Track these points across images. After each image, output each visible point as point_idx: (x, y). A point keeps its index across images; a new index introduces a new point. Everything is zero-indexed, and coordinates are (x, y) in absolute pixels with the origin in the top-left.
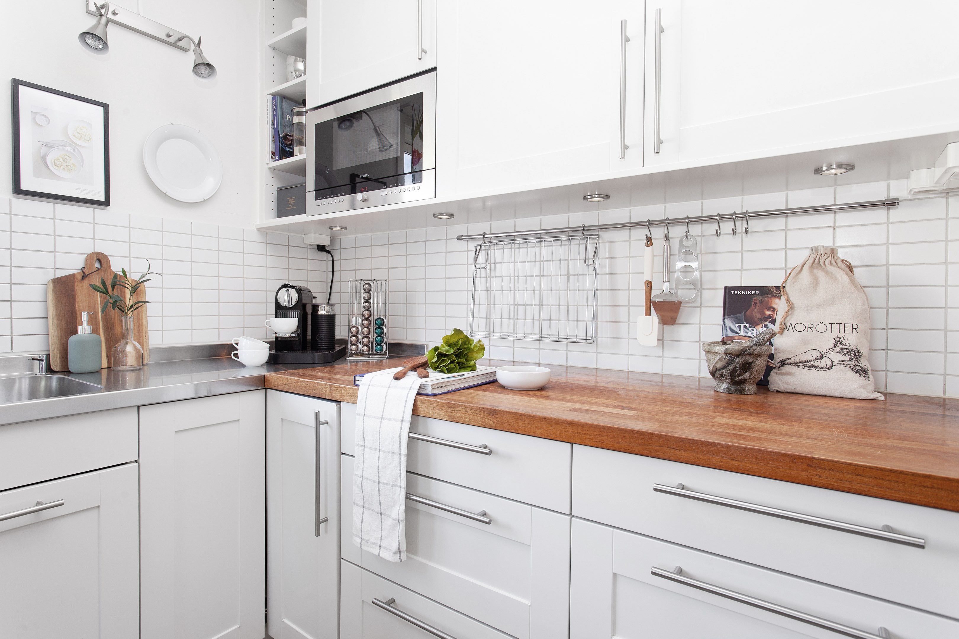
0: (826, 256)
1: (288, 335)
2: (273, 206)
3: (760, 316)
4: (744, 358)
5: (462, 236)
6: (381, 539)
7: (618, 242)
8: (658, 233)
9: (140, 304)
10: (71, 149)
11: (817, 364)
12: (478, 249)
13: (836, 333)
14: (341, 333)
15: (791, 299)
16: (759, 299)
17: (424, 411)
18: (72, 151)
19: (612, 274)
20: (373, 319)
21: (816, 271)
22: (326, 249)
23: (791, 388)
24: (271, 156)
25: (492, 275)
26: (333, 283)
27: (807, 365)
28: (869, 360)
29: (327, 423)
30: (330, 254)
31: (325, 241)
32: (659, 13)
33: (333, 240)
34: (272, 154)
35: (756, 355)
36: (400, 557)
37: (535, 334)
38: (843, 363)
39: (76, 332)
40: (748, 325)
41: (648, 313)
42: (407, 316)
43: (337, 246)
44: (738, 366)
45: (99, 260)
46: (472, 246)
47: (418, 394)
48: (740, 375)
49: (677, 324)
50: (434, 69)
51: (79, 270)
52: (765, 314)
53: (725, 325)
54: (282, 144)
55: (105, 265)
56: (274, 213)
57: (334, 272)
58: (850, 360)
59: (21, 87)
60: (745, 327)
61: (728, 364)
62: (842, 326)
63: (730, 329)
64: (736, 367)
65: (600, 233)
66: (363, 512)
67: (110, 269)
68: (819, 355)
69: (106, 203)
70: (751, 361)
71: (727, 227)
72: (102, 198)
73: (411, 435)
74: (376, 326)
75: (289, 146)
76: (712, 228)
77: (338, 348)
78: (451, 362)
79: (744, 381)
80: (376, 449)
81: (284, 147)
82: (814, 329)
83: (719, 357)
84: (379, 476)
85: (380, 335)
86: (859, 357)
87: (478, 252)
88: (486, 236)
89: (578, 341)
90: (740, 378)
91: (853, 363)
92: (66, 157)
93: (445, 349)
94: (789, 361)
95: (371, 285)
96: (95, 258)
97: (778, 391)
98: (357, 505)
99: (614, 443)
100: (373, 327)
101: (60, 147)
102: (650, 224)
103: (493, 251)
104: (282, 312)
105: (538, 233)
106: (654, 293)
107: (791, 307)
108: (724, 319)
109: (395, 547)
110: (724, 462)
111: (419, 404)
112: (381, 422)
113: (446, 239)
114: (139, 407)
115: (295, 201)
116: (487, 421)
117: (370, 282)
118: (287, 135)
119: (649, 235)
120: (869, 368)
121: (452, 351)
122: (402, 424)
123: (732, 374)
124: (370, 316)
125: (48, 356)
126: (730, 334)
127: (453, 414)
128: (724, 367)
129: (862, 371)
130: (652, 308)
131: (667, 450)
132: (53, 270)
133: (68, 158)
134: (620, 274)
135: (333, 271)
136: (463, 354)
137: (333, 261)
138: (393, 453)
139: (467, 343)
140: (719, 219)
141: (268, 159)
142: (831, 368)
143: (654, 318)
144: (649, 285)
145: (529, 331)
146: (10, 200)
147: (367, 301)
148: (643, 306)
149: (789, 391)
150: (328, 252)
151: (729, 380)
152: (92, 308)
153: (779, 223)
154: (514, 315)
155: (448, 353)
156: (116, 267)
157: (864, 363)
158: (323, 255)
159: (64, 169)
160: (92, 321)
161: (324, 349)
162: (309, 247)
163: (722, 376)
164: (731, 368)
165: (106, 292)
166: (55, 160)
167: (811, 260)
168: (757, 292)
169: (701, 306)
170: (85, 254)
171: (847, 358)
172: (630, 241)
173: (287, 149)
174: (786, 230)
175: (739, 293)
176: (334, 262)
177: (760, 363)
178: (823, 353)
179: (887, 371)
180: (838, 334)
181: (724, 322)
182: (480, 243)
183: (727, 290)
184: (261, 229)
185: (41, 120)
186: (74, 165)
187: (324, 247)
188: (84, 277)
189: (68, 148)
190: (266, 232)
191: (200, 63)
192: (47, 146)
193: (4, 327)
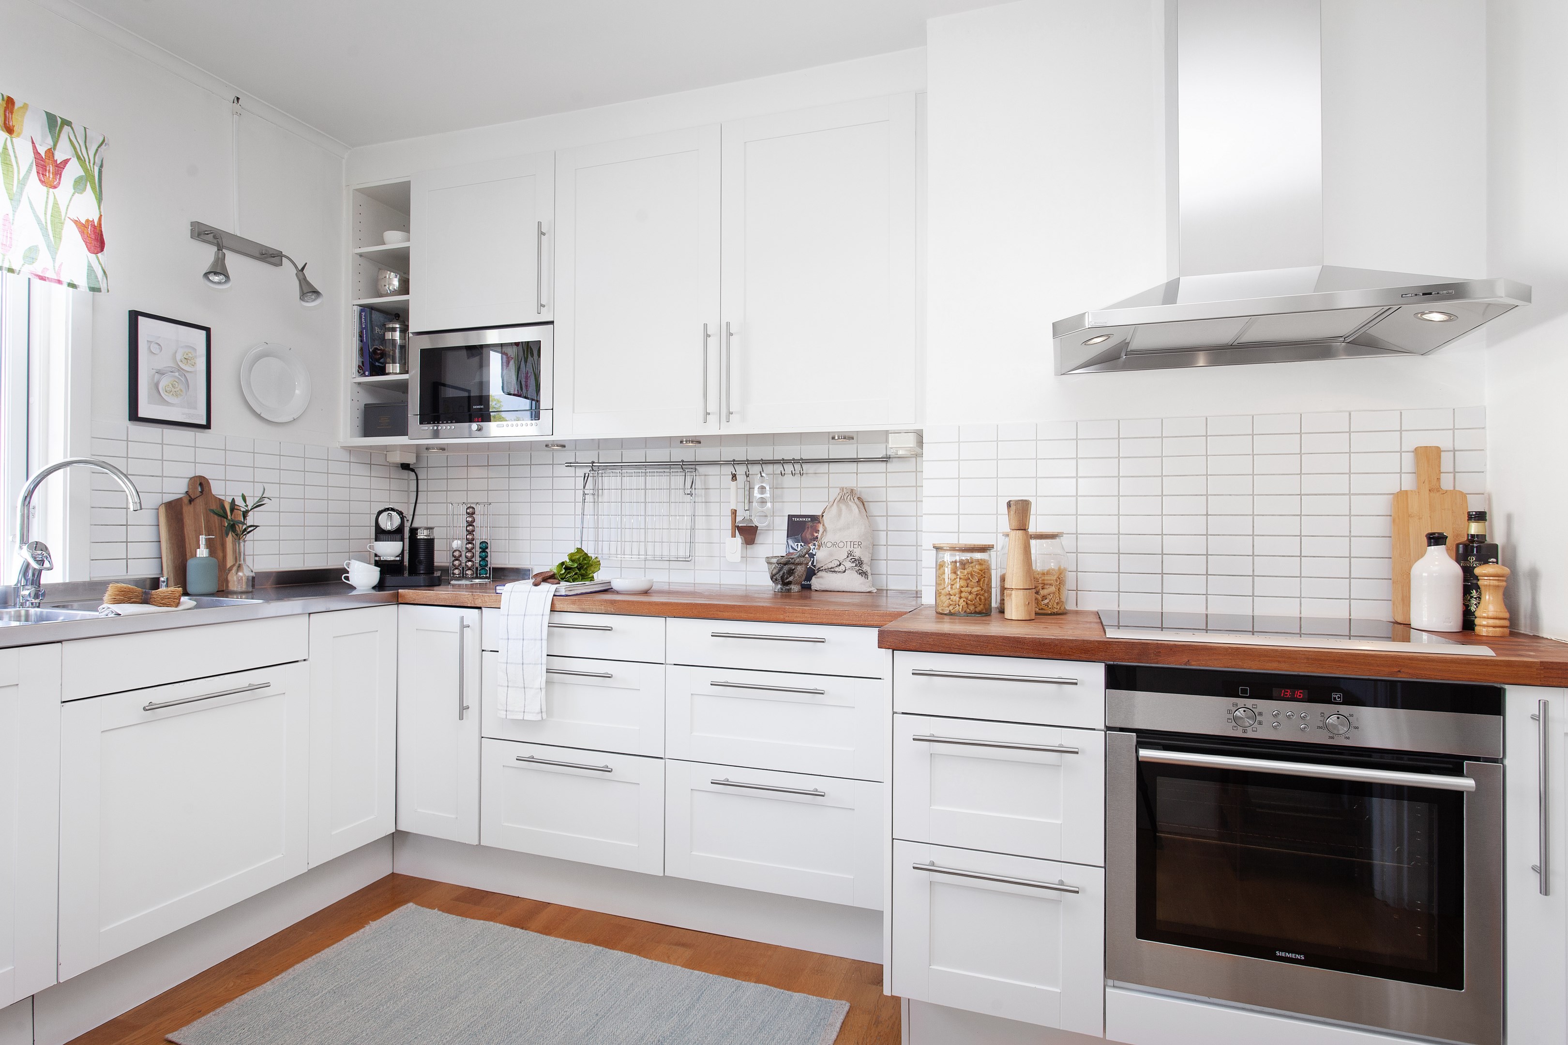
0: (848, 494)
1: (392, 559)
2: (358, 422)
3: (810, 537)
4: (789, 566)
5: (571, 463)
6: (525, 707)
7: (711, 475)
8: (741, 470)
9: (252, 528)
10: (179, 375)
11: (837, 569)
12: (587, 475)
13: (849, 548)
14: (441, 558)
15: (825, 525)
16: (810, 524)
17: (560, 607)
18: (179, 377)
19: (707, 502)
20: (477, 543)
21: (841, 505)
22: (410, 467)
23: (823, 587)
24: (358, 370)
25: (600, 500)
26: (417, 504)
27: (831, 570)
28: (871, 566)
29: (469, 627)
30: (414, 473)
31: (410, 459)
32: (728, 324)
33: (415, 460)
34: (359, 368)
35: (797, 563)
36: (542, 715)
37: (641, 555)
38: (852, 568)
39: (192, 556)
40: (803, 544)
41: (734, 536)
42: (509, 540)
43: (424, 464)
44: (785, 571)
45: (201, 484)
46: (580, 472)
47: (554, 595)
48: (787, 578)
49: (756, 544)
50: (552, 323)
51: (182, 494)
52: (814, 536)
53: (788, 544)
54: (372, 360)
55: (206, 489)
56: (358, 430)
57: (419, 492)
58: (855, 566)
59: (140, 318)
60: (801, 545)
61: (779, 571)
62: (852, 543)
63: (791, 546)
64: (784, 573)
65: (696, 468)
66: (508, 690)
67: (211, 493)
68: (839, 563)
69: (208, 426)
70: (793, 568)
71: (789, 468)
72: (204, 422)
73: (550, 625)
74: (480, 550)
75: (378, 361)
76: (778, 468)
77: (437, 574)
78: (575, 574)
79: (790, 583)
80: (520, 639)
81: (374, 362)
82: (837, 546)
83: (774, 566)
84: (523, 659)
85: (484, 559)
86: (861, 564)
87: (586, 478)
88: (594, 464)
89: (679, 559)
90: (787, 580)
91: (857, 568)
92: (175, 383)
93: (569, 563)
94: (821, 569)
95: (474, 509)
96: (198, 483)
97: (816, 590)
98: (502, 686)
99: (691, 613)
100: (478, 550)
101: (170, 373)
102: (734, 463)
103: (600, 478)
104: (382, 536)
105: (644, 465)
106: (738, 519)
107: (825, 530)
108: (787, 539)
109: (538, 709)
110: (747, 616)
111: (555, 602)
112: (524, 618)
113: (553, 464)
114: (310, 614)
115: (389, 421)
116: (609, 609)
117: (472, 505)
118: (376, 349)
119: (734, 472)
120: (869, 571)
121: (576, 565)
122: (542, 617)
123: (782, 577)
124: (473, 539)
126: (792, 551)
127: (584, 607)
128: (777, 573)
129: (864, 574)
130: (737, 531)
131: (719, 613)
132: (161, 494)
133: (176, 383)
134: (713, 502)
135: (417, 492)
136: (583, 568)
137: (417, 480)
138: (534, 640)
139: (587, 559)
140: (783, 462)
141: (355, 373)
142: (845, 572)
143: (739, 539)
144: (734, 513)
145: (635, 552)
146: (128, 428)
147: (470, 524)
148: (729, 530)
149: (822, 589)
150: (413, 470)
151: (781, 583)
153: (824, 467)
154: (621, 538)
155: (573, 567)
156: (217, 489)
157: (865, 568)
158: (405, 473)
159: (173, 394)
161: (422, 573)
162: (392, 464)
163: (776, 580)
164: (781, 573)
165: (226, 517)
166: (165, 387)
167: (840, 497)
168: (809, 519)
169: (773, 530)
170: (187, 478)
171: (854, 565)
172: (720, 475)
173: (377, 364)
174: (829, 473)
175: (798, 519)
176: (419, 481)
177: (800, 570)
178: (841, 562)
179: (887, 574)
180: (849, 549)
181: (787, 541)
182: (587, 470)
183: (790, 517)
184: (344, 448)
185: (154, 348)
186: (181, 391)
187: (408, 465)
188: (191, 501)
189: (177, 374)
190: (350, 450)
191: (309, 291)
192: (161, 373)
193: (119, 551)
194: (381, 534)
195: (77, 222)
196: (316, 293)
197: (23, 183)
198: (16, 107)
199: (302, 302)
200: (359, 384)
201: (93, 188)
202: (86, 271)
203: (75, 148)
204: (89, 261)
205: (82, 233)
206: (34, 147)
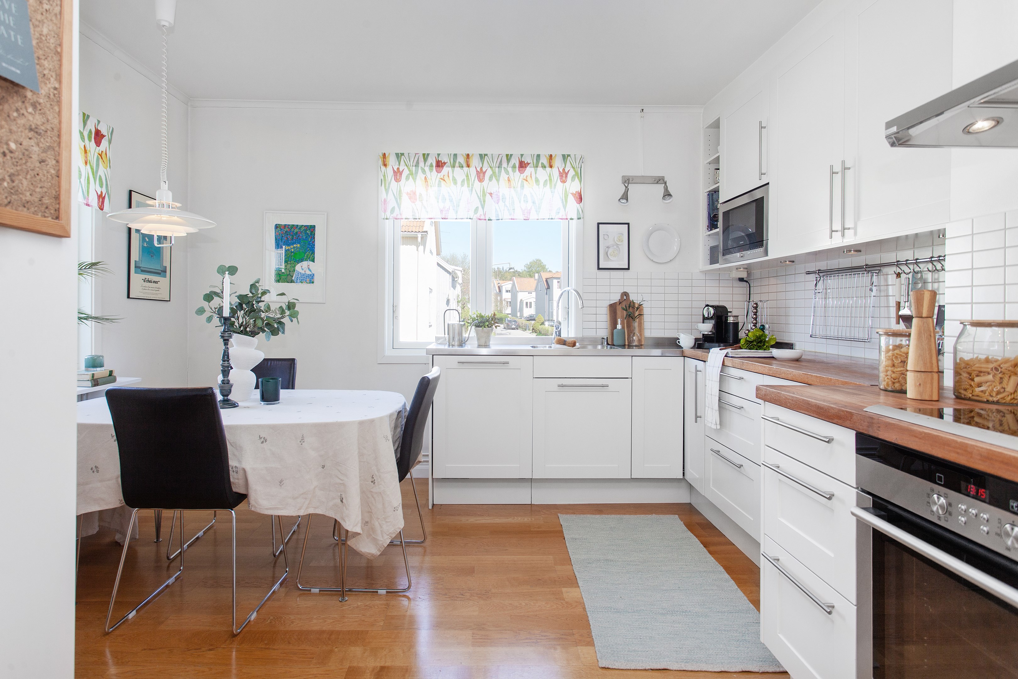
1: (705, 333)
2: (707, 258)
5: (811, 271)
6: (712, 420)
9: (641, 316)
10: (617, 247)
12: (818, 279)
17: (726, 364)
20: (759, 325)
22: (745, 279)
31: (744, 275)
32: (844, 162)
33: (749, 274)
34: (706, 228)
36: (717, 429)
39: (616, 328)
43: (752, 278)
47: (726, 356)
50: (768, 184)
51: (618, 300)
54: (712, 221)
55: (627, 297)
56: (707, 261)
59: (601, 226)
65: (882, 269)
67: (630, 299)
69: (628, 269)
72: (627, 267)
73: (721, 373)
74: (760, 330)
75: (716, 221)
80: (712, 380)
81: (712, 223)
84: (712, 392)
87: (817, 281)
88: (820, 271)
95: (757, 304)
96: (624, 294)
101: (612, 247)
104: (706, 321)
109: (715, 422)
111: (725, 361)
112: (713, 369)
113: (800, 274)
114: (632, 356)
118: (715, 215)
119: (899, 271)
122: (719, 369)
124: (756, 322)
125: (607, 338)
132: (610, 300)
133: (615, 251)
135: (750, 294)
138: (715, 381)
141: (705, 230)
144: (898, 304)
146: (596, 272)
147: (755, 314)
150: (746, 282)
152: (622, 317)
156: (632, 297)
158: (743, 284)
159: (613, 257)
160: (622, 324)
161: (731, 343)
162: (733, 279)
165: (626, 310)
166: (611, 253)
170: (621, 293)
173: (714, 224)
176: (751, 288)
184: (702, 272)
185: (606, 237)
186: (617, 254)
187: (743, 278)
188: (620, 303)
189: (615, 247)
190: (706, 272)
191: (667, 194)
192: (608, 247)
193: (593, 325)
194: (705, 319)
195: (572, 194)
196: (670, 195)
197: (555, 185)
198: (553, 157)
199: (663, 200)
200: (709, 235)
201: (578, 178)
202: (576, 212)
203: (571, 164)
204: (577, 208)
205: (574, 197)
206: (559, 170)
